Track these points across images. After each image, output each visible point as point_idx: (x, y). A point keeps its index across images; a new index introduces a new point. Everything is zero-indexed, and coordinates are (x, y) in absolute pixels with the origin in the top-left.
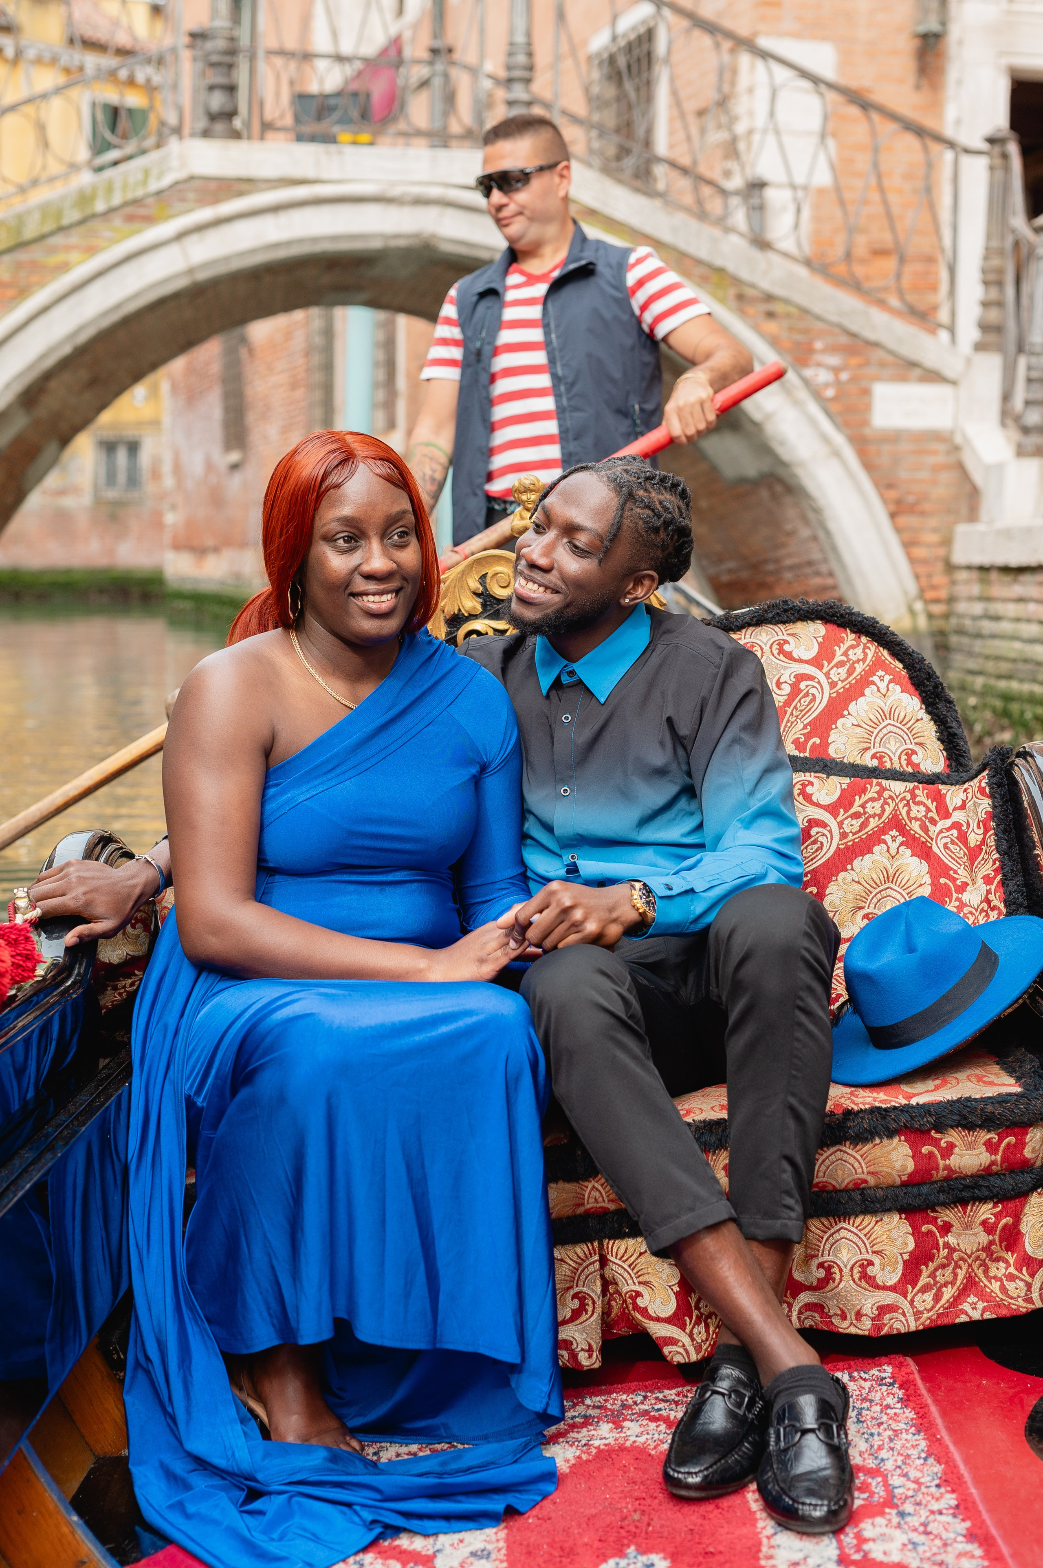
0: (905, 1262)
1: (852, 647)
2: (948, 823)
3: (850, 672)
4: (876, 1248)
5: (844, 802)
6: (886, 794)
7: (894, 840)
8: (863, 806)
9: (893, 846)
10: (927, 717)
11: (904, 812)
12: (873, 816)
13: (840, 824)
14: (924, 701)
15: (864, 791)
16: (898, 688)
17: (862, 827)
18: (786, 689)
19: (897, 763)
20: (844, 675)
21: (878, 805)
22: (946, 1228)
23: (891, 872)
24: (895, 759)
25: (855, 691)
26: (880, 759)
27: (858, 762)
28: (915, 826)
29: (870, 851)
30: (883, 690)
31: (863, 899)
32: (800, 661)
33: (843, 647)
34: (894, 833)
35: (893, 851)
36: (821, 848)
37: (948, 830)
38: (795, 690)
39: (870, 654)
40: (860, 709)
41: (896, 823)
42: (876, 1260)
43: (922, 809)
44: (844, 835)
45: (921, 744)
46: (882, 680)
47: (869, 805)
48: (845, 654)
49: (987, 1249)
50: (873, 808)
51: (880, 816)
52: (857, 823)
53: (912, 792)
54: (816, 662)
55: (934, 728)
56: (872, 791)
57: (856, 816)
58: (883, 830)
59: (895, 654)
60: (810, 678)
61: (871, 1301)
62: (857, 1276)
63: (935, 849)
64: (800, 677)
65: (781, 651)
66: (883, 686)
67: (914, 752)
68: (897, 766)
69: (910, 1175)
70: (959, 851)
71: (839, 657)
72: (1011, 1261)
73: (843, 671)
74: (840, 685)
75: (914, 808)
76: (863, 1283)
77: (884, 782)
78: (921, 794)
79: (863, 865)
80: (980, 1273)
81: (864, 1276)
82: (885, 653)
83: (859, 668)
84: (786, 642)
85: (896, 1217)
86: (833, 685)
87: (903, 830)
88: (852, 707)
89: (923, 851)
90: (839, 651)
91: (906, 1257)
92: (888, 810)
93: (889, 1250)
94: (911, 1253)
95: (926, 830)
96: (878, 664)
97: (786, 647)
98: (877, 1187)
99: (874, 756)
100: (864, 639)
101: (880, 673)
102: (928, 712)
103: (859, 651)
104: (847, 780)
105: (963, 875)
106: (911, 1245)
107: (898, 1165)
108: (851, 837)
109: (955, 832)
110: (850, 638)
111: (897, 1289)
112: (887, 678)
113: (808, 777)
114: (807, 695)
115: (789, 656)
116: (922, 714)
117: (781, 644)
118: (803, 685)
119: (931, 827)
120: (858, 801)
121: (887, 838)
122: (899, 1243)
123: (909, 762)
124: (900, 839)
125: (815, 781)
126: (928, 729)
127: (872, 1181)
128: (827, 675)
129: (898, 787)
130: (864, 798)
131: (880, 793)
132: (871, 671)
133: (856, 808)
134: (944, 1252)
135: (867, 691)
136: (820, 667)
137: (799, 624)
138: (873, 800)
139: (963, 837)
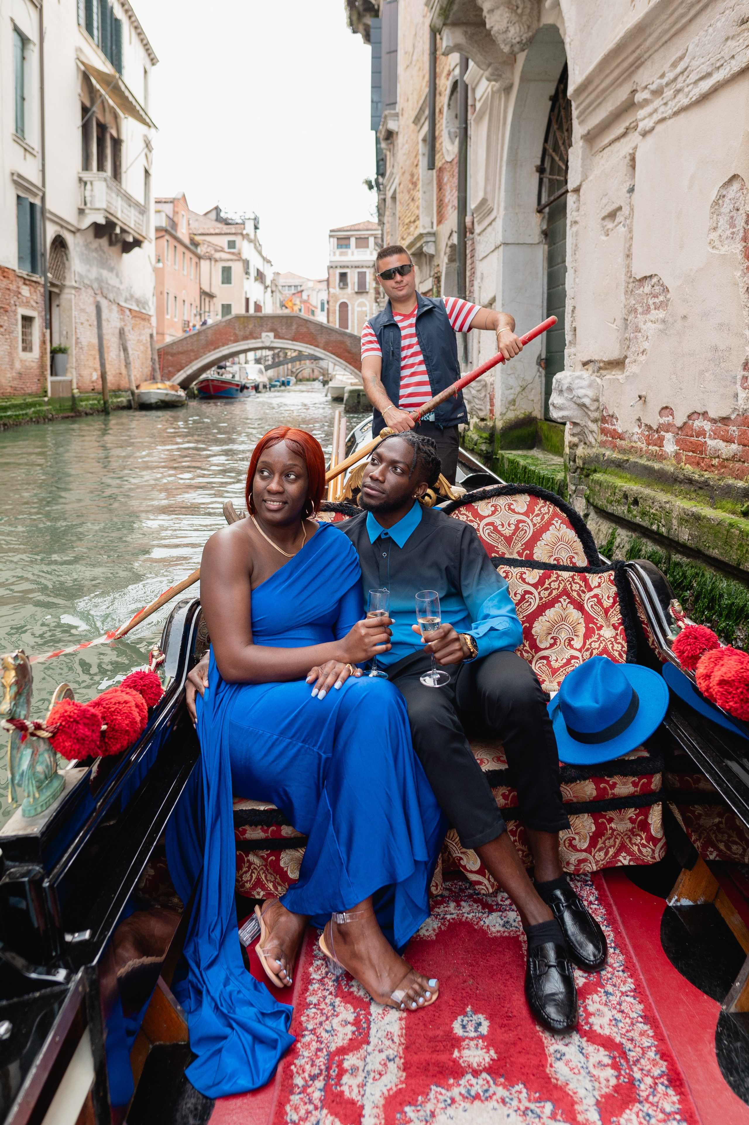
0: (591, 837)
1: (543, 507)
2: (592, 593)
3: (542, 519)
4: (577, 831)
5: (541, 582)
6: (560, 578)
7: (564, 601)
8: (549, 584)
9: (565, 604)
10: (578, 540)
11: (569, 587)
12: (554, 589)
13: (539, 593)
14: (576, 533)
15: (550, 577)
16: (565, 526)
17: (550, 594)
18: (513, 527)
19: (565, 562)
20: (539, 521)
21: (556, 583)
22: (610, 820)
23: (564, 616)
24: (565, 560)
25: (545, 528)
26: (558, 561)
27: (547, 562)
28: (575, 594)
29: (553, 606)
30: (558, 527)
31: (551, 629)
32: (519, 513)
33: (539, 507)
34: (565, 597)
35: (564, 606)
36: (530, 605)
37: (592, 597)
38: (517, 528)
39: (551, 510)
40: (547, 536)
41: (565, 593)
42: (577, 837)
43: (578, 586)
44: (541, 599)
45: (576, 553)
46: (557, 522)
47: (552, 584)
48: (540, 510)
49: (631, 831)
50: (555, 585)
51: (558, 589)
52: (547, 593)
53: (572, 577)
54: (526, 514)
55: (582, 546)
56: (553, 578)
57: (546, 589)
58: (559, 596)
59: (562, 510)
60: (524, 522)
61: (575, 857)
62: (567, 845)
63: (585, 606)
64: (520, 521)
65: (510, 509)
66: (557, 525)
67: (573, 557)
68: (565, 564)
69: (594, 798)
70: (598, 608)
71: (536, 512)
72: (644, 837)
73: (539, 518)
74: (538, 525)
75: (574, 585)
76: (570, 849)
77: (559, 572)
78: (577, 579)
79: (551, 614)
80: (627, 841)
81: (571, 845)
82: (558, 509)
83: (546, 517)
84: (512, 504)
85: (586, 815)
86: (535, 525)
87: (569, 596)
88: (544, 536)
89: (580, 607)
90: (537, 509)
91: (591, 834)
92: (561, 586)
93: (584, 832)
94: (594, 833)
95: (580, 596)
96: (555, 515)
97: (512, 507)
98: (578, 803)
99: (555, 560)
100: (548, 503)
101: (556, 519)
102: (579, 537)
103: (546, 508)
104: (542, 571)
105: (601, 621)
106: (594, 829)
107: (588, 793)
108: (544, 599)
109: (595, 599)
110: (541, 502)
111: (588, 850)
112: (560, 521)
113: (524, 569)
114: (523, 530)
115: (513, 511)
116: (576, 539)
117: (510, 505)
118: (520, 525)
119: (583, 595)
120: (547, 582)
121: (561, 600)
122: (587, 828)
123: (571, 562)
124: (568, 600)
125: (527, 572)
126: (579, 546)
127: (575, 800)
128: (532, 520)
129: (566, 575)
130: (550, 580)
131: (557, 578)
132: (552, 518)
133: (546, 586)
134: (610, 832)
135: (550, 528)
136: (528, 517)
137: (517, 495)
138: (554, 581)
139: (600, 602)
